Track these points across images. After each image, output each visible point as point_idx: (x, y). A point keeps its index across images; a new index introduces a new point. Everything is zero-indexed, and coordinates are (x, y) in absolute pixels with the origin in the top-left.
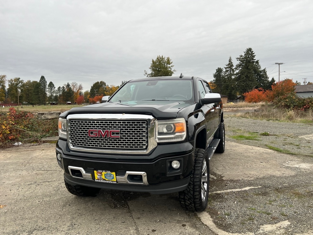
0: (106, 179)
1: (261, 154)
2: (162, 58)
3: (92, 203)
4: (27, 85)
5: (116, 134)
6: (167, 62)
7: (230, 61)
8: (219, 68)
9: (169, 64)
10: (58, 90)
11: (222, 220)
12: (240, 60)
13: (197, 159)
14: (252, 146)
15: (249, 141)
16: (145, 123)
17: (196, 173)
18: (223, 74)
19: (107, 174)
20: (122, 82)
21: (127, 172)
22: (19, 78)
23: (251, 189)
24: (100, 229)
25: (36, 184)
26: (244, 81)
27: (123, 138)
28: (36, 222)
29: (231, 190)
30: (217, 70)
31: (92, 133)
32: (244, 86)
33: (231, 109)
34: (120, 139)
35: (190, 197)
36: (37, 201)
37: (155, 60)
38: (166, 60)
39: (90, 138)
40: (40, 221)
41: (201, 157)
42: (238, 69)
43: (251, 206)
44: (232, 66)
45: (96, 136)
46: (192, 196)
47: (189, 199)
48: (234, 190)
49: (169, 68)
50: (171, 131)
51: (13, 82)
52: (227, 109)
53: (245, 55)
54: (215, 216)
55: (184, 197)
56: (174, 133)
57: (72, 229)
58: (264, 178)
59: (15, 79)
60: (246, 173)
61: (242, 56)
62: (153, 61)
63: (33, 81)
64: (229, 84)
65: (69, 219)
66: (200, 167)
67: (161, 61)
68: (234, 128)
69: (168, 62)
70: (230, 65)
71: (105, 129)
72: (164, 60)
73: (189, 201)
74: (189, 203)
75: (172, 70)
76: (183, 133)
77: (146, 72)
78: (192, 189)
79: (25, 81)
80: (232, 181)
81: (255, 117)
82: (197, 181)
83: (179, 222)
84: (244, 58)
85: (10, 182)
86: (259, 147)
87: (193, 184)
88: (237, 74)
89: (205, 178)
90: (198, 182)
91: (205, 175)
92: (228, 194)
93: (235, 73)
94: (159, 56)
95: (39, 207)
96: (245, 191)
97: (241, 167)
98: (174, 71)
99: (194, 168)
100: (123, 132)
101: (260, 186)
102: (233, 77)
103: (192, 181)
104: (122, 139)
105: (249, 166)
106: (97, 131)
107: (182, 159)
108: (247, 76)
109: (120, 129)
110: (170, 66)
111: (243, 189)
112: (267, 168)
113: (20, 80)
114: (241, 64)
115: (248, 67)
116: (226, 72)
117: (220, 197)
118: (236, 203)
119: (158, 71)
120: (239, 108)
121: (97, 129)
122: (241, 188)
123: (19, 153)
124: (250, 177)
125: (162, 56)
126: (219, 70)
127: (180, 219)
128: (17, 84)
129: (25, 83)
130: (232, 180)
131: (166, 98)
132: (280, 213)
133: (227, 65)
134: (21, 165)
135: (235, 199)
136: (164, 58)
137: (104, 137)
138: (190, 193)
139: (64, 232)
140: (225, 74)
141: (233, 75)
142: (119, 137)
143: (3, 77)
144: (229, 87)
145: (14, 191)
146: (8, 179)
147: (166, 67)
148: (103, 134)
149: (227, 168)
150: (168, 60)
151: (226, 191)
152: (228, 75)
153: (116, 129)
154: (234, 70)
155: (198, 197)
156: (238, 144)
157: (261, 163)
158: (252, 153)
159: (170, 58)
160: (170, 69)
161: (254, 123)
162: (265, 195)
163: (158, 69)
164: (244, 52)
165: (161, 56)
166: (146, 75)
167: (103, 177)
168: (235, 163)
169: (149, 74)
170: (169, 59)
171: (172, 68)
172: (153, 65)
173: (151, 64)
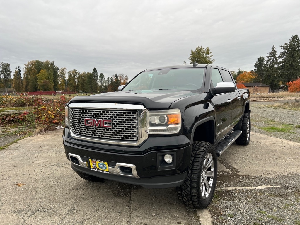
0: (100, 168)
1: (291, 149)
2: (202, 49)
3: (98, 189)
4: (83, 76)
5: (109, 124)
6: (206, 52)
7: (273, 49)
8: (260, 57)
9: (209, 54)
10: (108, 80)
11: (223, 222)
12: (284, 48)
13: (197, 153)
14: (283, 140)
15: (281, 133)
16: (136, 113)
17: (194, 168)
18: (265, 63)
19: (100, 163)
21: (117, 163)
22: (76, 71)
24: (95, 217)
25: (58, 166)
26: (288, 70)
27: (115, 128)
28: (42, 203)
29: (243, 188)
30: (258, 59)
31: (88, 122)
32: (288, 75)
33: (270, 98)
34: (112, 129)
35: (187, 193)
36: (52, 182)
37: (194, 51)
38: (205, 50)
39: (86, 127)
40: (46, 202)
41: (203, 152)
42: (281, 58)
43: (262, 208)
44: (276, 54)
45: (91, 125)
46: (189, 193)
47: (187, 196)
48: (247, 188)
49: (208, 58)
50: (164, 122)
51: (72, 74)
52: (265, 98)
53: (290, 42)
54: (216, 216)
55: (181, 193)
56: (166, 125)
57: (70, 214)
58: (287, 176)
59: (73, 71)
60: (268, 169)
61: (287, 44)
62: (192, 52)
63: (87, 73)
64: (271, 73)
65: (71, 203)
66: (199, 163)
67: (200, 51)
68: (267, 119)
69: (208, 52)
70: (273, 53)
71: (99, 118)
73: (187, 198)
74: (187, 200)
75: (211, 60)
76: (178, 126)
77: (185, 62)
78: (189, 186)
79: (81, 73)
81: (295, 108)
83: (175, 218)
84: (289, 45)
85: (38, 162)
86: (291, 140)
87: (191, 180)
88: (280, 63)
89: (211, 173)
90: (195, 179)
91: (211, 170)
92: (239, 192)
93: (278, 61)
94: (199, 47)
95: (51, 188)
96: (260, 190)
97: (263, 162)
98: (213, 60)
99: (193, 163)
100: (115, 122)
101: (279, 185)
102: (276, 66)
103: (190, 176)
104: (114, 130)
105: (272, 162)
106: (91, 120)
107: (175, 153)
108: (291, 65)
109: (112, 119)
110: (209, 56)
111: (257, 188)
112: (293, 165)
113: (77, 72)
114: (286, 52)
115: (293, 56)
116: (268, 60)
117: (229, 194)
118: (245, 203)
120: (279, 98)
121: (92, 118)
122: (256, 186)
123: (57, 136)
124: (270, 174)
125: (202, 47)
126: (261, 59)
127: (177, 216)
128: (75, 76)
129: (81, 74)
130: (249, 176)
131: (177, 87)
132: (294, 220)
133: (269, 54)
134: (54, 147)
135: (245, 199)
136: (203, 49)
137: (98, 127)
138: (187, 189)
139: (62, 216)
140: (267, 63)
141: (276, 63)
142: (111, 127)
143: (64, 69)
144: (271, 76)
145: (38, 171)
146: (38, 160)
147: (205, 57)
148: (97, 123)
149: (247, 162)
150: (208, 50)
151: (238, 188)
152: (270, 64)
153: (109, 119)
154: (278, 58)
155: (195, 195)
156: (267, 136)
157: (288, 159)
158: (280, 147)
160: (209, 59)
161: (292, 114)
162: (282, 197)
163: (197, 60)
164: (290, 40)
165: (200, 47)
167: (97, 166)
168: (257, 157)
170: (208, 49)
171: (211, 58)
172: (192, 56)
173: (190, 55)
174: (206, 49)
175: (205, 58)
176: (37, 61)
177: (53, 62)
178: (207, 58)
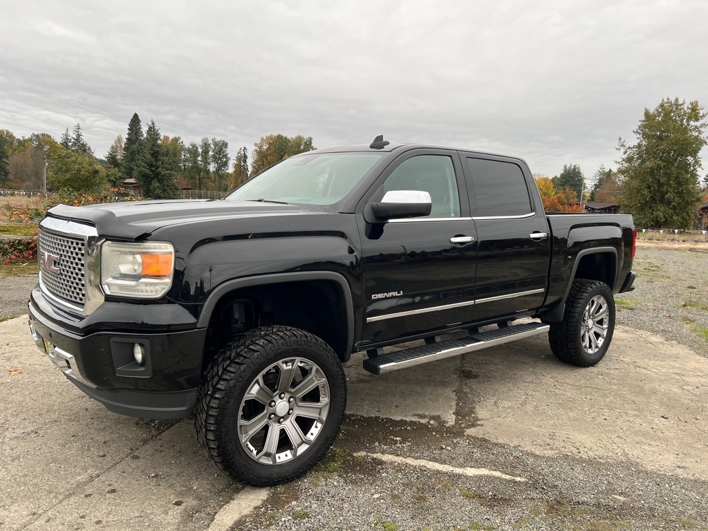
2: (677, 105)
5: (58, 264)
6: (691, 113)
9: (697, 120)
16: (85, 245)
17: (219, 386)
20: (565, 167)
21: (56, 348)
23: (480, 477)
29: (424, 463)
37: (652, 112)
38: (686, 108)
41: (257, 351)
43: (403, 517)
48: (432, 465)
49: (694, 130)
58: (588, 461)
62: (647, 114)
66: (232, 375)
67: (671, 111)
69: (694, 113)
72: (680, 109)
75: (701, 136)
76: (163, 281)
77: (622, 140)
80: (483, 443)
82: (214, 405)
90: (215, 410)
92: (399, 471)
94: (668, 99)
96: (458, 477)
97: (572, 414)
100: (62, 260)
105: (602, 418)
106: (43, 253)
107: (147, 343)
110: (698, 124)
111: (458, 471)
112: (653, 437)
117: (372, 470)
118: (376, 496)
119: (660, 138)
124: (548, 447)
125: (677, 100)
130: (485, 440)
136: (682, 105)
142: (58, 271)
147: (686, 128)
148: (47, 262)
150: (694, 108)
151: (409, 461)
157: (658, 420)
158: (684, 385)
159: (699, 104)
160: (697, 134)
162: (489, 506)
163: (661, 134)
165: (673, 100)
166: (623, 150)
168: (573, 400)
169: (629, 148)
170: (697, 105)
171: (702, 129)
172: (645, 125)
173: (640, 121)
174: (690, 107)
175: (685, 130)
176: (280, 137)
177: (310, 140)
178: (690, 130)
